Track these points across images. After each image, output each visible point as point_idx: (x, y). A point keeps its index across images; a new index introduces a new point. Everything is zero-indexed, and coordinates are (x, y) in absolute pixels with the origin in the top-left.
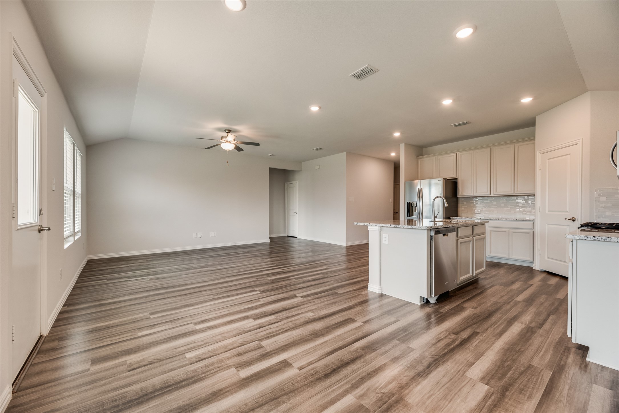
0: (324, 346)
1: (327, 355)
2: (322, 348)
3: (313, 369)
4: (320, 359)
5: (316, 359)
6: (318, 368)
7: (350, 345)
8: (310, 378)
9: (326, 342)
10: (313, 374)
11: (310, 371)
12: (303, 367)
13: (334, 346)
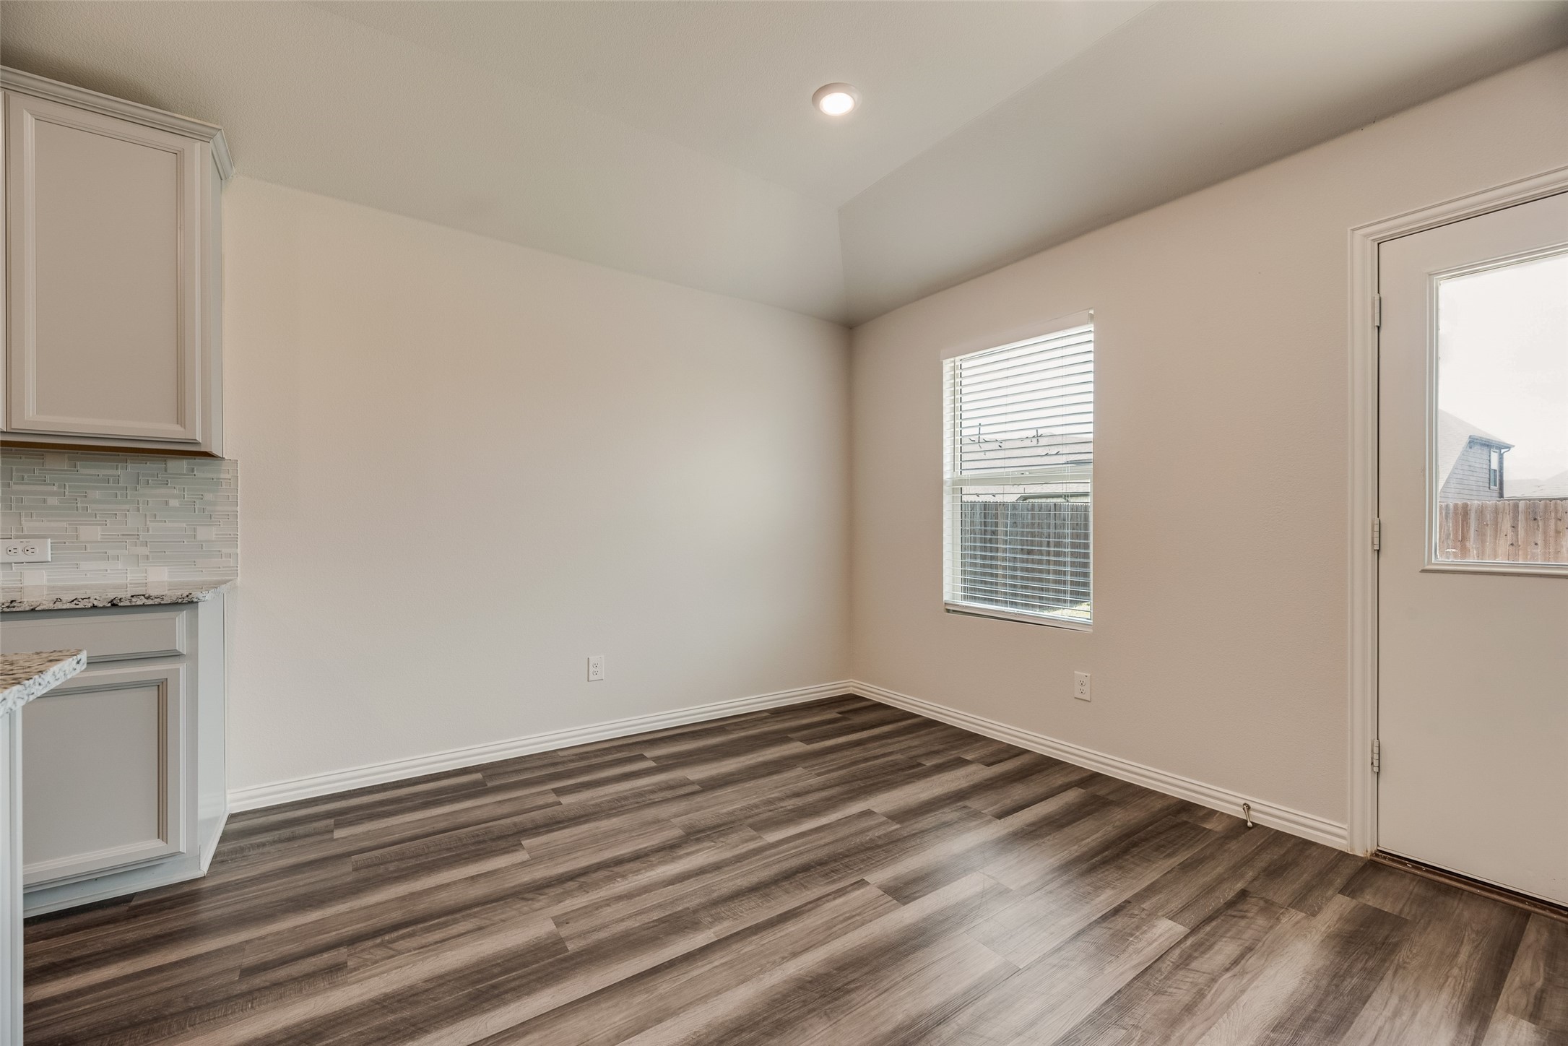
0: (802, 939)
1: (799, 910)
2: (809, 934)
3: (834, 882)
4: (818, 901)
5: (828, 901)
6: (822, 883)
7: (723, 938)
8: (838, 865)
9: (795, 955)
10: (833, 871)
11: (840, 878)
12: (856, 885)
13: (771, 938)
